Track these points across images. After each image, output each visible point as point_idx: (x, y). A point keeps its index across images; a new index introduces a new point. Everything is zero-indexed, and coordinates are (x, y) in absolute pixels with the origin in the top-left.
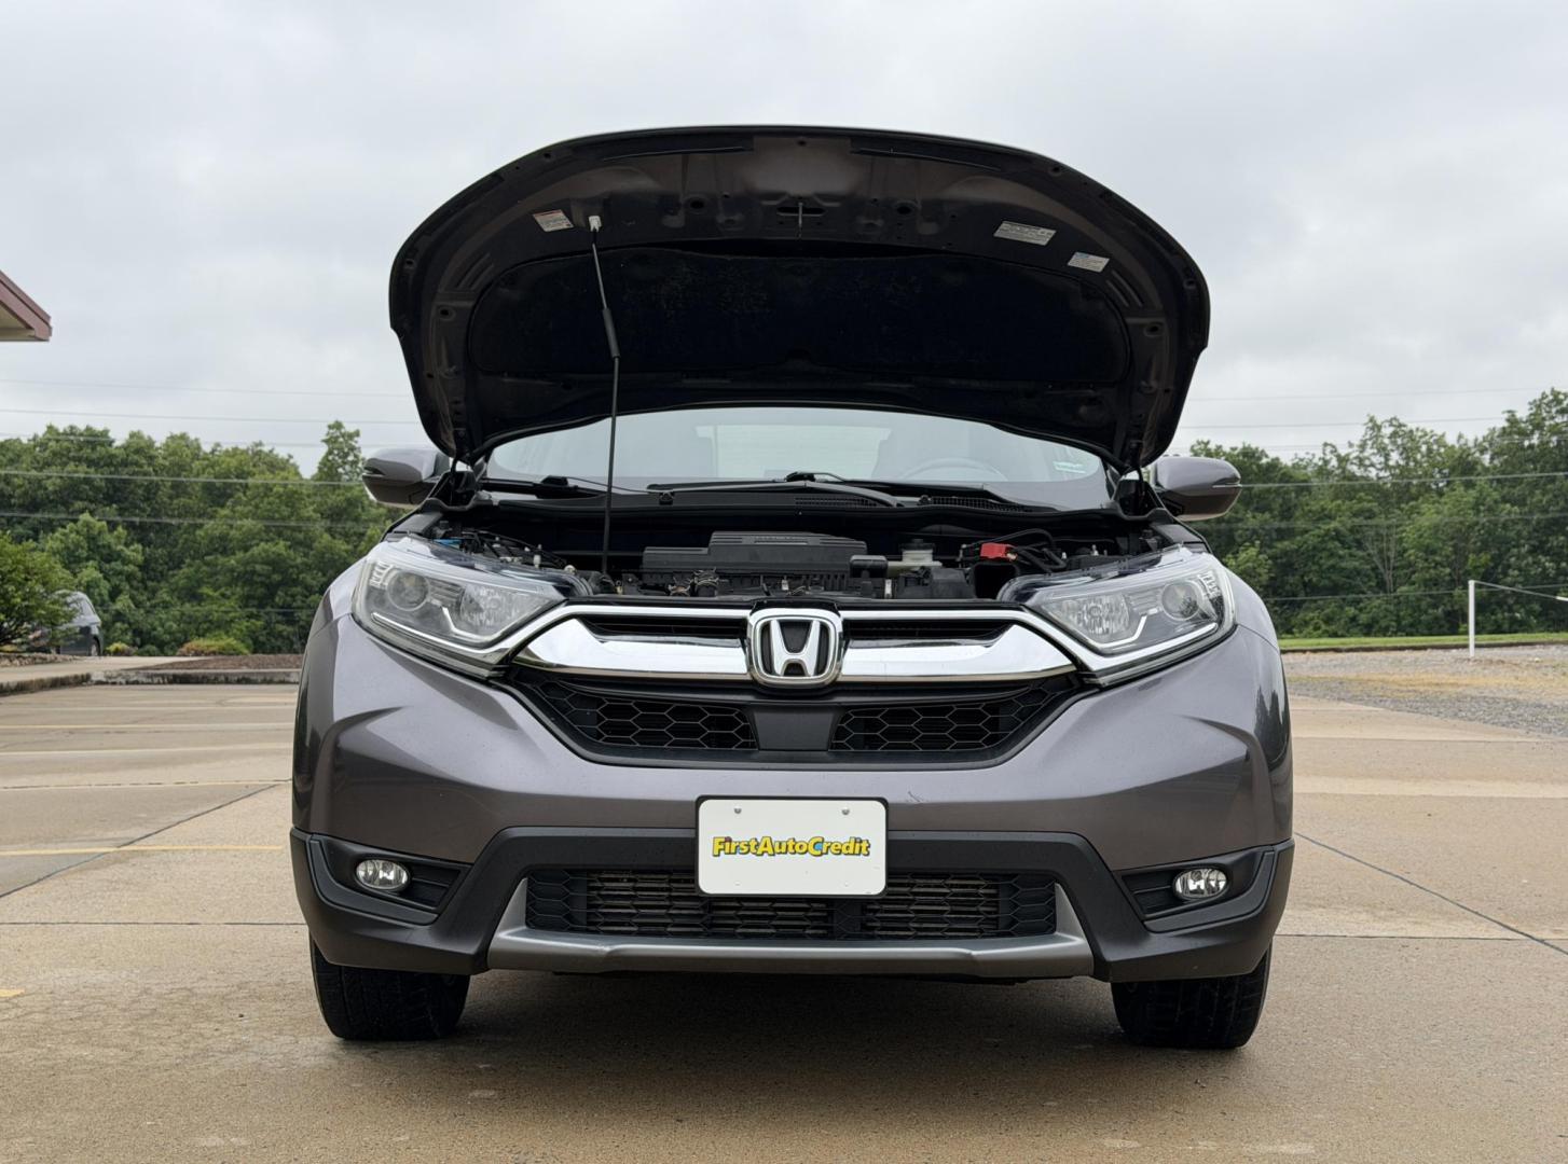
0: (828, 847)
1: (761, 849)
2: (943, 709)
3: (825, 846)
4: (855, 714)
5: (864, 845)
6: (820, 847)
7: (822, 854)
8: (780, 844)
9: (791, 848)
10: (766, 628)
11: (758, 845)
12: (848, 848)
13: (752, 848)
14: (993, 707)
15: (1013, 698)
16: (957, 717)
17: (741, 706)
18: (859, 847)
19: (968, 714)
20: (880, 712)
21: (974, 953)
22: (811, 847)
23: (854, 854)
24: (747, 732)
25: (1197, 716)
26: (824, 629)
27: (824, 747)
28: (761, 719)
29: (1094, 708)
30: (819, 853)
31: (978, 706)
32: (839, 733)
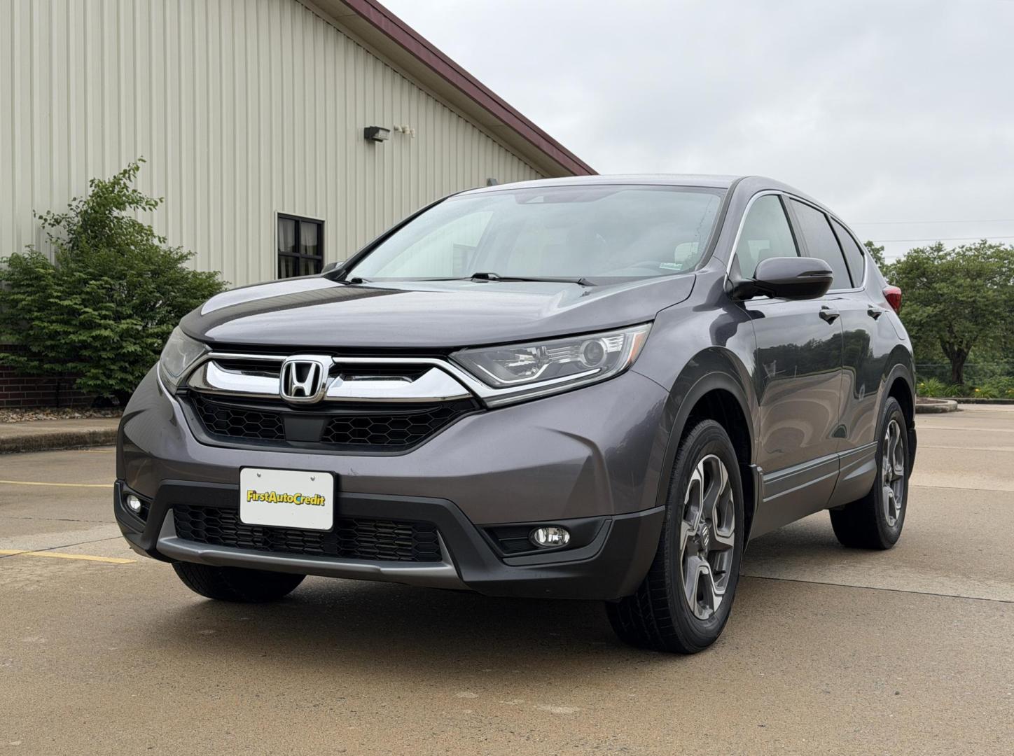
0: (304, 500)
1: (270, 499)
2: (384, 419)
3: (302, 498)
4: (337, 420)
5: (322, 499)
6: (300, 500)
7: (300, 504)
8: (280, 496)
9: (284, 499)
10: (289, 367)
11: (269, 496)
12: (314, 500)
13: (266, 498)
14: (415, 419)
15: (428, 414)
16: (393, 424)
17: (279, 413)
18: (319, 501)
19: (400, 422)
20: (351, 419)
21: (382, 569)
22: (295, 499)
23: (316, 505)
24: (281, 429)
25: (556, 428)
26: (317, 369)
27: (317, 440)
28: (288, 422)
29: (474, 422)
30: (299, 503)
31: (406, 418)
32: (327, 432)
